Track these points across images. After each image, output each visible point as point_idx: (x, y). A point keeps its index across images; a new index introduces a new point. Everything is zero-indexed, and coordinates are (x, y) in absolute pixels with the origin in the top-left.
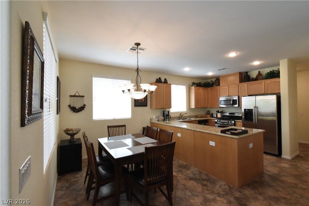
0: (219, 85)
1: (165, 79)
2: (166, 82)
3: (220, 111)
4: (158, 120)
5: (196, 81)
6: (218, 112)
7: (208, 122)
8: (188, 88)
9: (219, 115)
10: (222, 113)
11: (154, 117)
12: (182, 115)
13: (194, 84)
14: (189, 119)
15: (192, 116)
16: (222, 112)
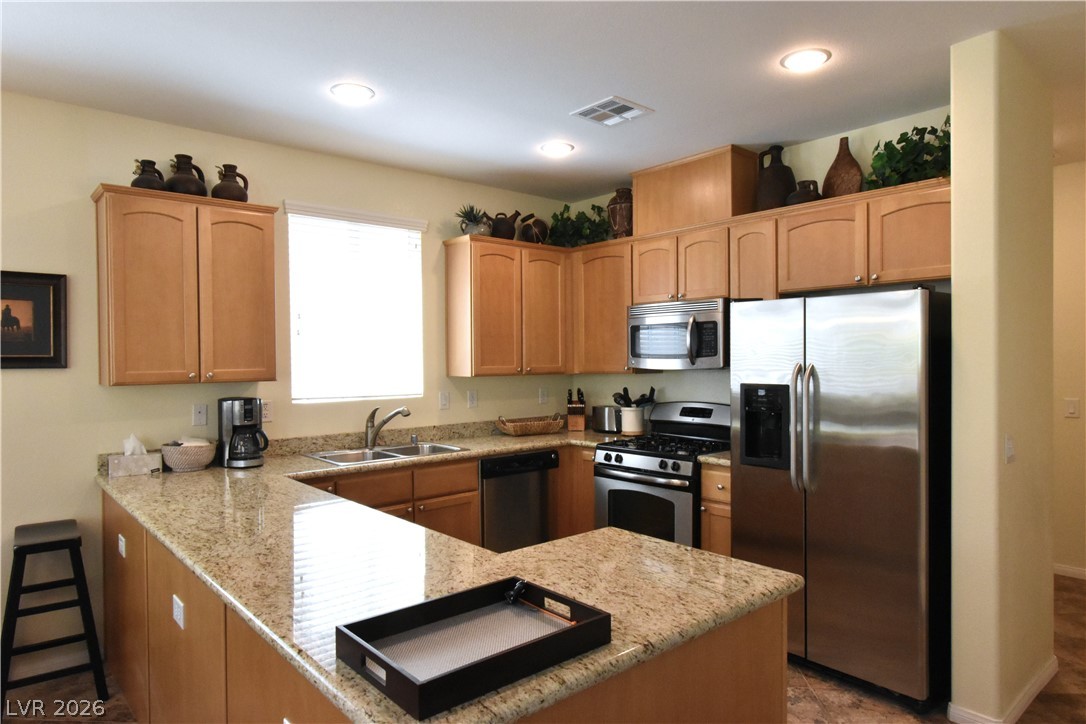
0: (629, 233)
1: (229, 172)
2: (231, 187)
3: (634, 395)
4: (158, 465)
5: (493, 205)
6: (624, 399)
7: (555, 464)
8: (438, 245)
9: (630, 421)
10: (648, 408)
11: (130, 445)
12: (378, 421)
13: (471, 217)
14: (434, 450)
15: (465, 426)
16: (647, 401)
